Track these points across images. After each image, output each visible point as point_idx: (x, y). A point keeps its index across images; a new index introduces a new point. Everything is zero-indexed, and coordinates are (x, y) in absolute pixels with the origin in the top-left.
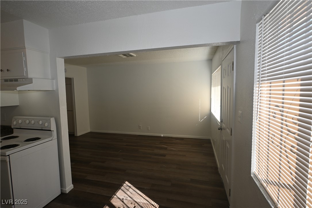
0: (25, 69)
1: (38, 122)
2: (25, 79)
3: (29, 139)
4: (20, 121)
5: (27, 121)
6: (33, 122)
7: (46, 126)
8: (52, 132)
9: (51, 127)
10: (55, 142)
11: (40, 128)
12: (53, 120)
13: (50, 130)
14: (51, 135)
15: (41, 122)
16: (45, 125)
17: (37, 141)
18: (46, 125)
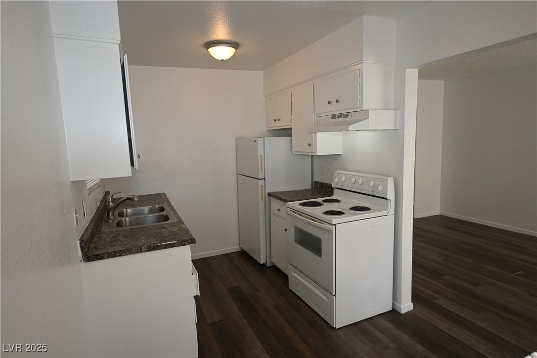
0: (359, 96)
1: (368, 183)
2: (357, 113)
3: (355, 207)
4: (343, 179)
5: (353, 180)
6: (360, 181)
7: (380, 190)
8: (388, 202)
9: (387, 193)
10: (391, 219)
11: (370, 193)
12: (390, 181)
13: (386, 199)
14: (386, 207)
15: (372, 184)
16: (378, 189)
17: (365, 213)
18: (380, 188)
